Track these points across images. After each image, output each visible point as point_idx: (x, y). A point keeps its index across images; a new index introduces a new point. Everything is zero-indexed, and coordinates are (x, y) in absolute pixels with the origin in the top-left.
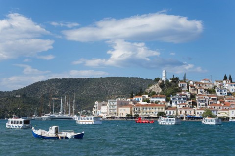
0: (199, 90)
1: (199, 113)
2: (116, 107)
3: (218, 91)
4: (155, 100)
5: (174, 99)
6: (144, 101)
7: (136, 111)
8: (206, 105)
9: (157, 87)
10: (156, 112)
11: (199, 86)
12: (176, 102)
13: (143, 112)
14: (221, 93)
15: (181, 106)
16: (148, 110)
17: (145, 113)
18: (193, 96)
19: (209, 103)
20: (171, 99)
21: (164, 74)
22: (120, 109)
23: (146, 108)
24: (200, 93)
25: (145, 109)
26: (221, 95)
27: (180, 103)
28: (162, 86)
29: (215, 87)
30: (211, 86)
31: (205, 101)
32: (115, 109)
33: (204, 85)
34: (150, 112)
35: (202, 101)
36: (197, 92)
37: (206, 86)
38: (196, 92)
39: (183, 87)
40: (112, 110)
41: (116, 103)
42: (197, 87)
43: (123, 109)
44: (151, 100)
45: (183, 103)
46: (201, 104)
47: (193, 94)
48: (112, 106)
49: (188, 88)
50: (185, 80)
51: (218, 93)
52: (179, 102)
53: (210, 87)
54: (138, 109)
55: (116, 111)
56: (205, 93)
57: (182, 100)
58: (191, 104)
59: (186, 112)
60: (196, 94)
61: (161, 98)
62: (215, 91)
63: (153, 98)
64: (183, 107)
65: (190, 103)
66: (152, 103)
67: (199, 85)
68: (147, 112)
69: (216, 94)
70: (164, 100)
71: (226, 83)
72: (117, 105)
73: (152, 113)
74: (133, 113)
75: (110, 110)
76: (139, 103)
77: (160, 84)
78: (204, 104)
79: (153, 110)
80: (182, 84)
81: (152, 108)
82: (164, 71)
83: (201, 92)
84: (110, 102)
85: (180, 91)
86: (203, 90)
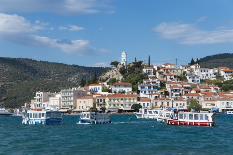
0: (169, 77)
1: (179, 105)
2: (72, 98)
3: (190, 78)
4: (118, 89)
5: (142, 87)
6: (103, 91)
7: (100, 103)
8: (180, 95)
9: (117, 73)
10: (126, 105)
11: (167, 72)
12: (145, 92)
13: (110, 105)
14: (193, 81)
15: (154, 96)
16: (116, 101)
17: (112, 106)
18: (163, 85)
19: (184, 92)
20: (139, 88)
21: (124, 56)
22: (78, 101)
23: (114, 100)
24: (170, 81)
25: (112, 101)
26: (193, 83)
27: (151, 92)
28: (123, 71)
29: (185, 73)
30: (179, 71)
31: (180, 90)
32: (71, 101)
33: (172, 71)
34: (118, 105)
35: (176, 90)
36: (167, 79)
37: (174, 72)
38: (165, 79)
39: (149, 73)
40: (67, 102)
41: (72, 93)
42: (165, 73)
43: (82, 100)
44: (113, 89)
45: (154, 92)
46: (175, 94)
47: (162, 82)
48: (67, 97)
49: (155, 74)
50: (149, 64)
51: (190, 81)
52: (149, 92)
53: (179, 73)
54: (103, 101)
55: (72, 103)
56: (175, 80)
57: (152, 89)
58: (163, 94)
59: (162, 103)
60: (165, 82)
61: (125, 86)
62: (185, 78)
63: (115, 86)
64: (156, 97)
65: (162, 92)
66: (115, 92)
67: (167, 70)
68: (114, 105)
69: (188, 81)
70: (130, 89)
71: (196, 69)
72: (74, 95)
73: (122, 105)
74: (96, 105)
75: (63, 102)
76: (97, 93)
77: (121, 69)
78: (178, 94)
79: (122, 102)
80: (148, 69)
81: (122, 100)
82: (124, 53)
83: (171, 79)
84: (63, 92)
85: (147, 78)
86: (173, 77)
